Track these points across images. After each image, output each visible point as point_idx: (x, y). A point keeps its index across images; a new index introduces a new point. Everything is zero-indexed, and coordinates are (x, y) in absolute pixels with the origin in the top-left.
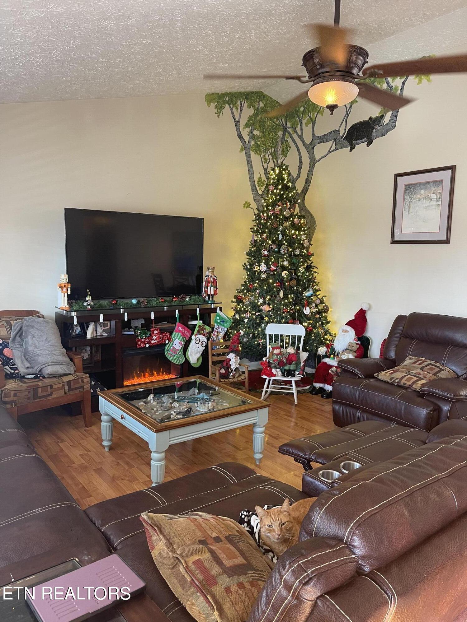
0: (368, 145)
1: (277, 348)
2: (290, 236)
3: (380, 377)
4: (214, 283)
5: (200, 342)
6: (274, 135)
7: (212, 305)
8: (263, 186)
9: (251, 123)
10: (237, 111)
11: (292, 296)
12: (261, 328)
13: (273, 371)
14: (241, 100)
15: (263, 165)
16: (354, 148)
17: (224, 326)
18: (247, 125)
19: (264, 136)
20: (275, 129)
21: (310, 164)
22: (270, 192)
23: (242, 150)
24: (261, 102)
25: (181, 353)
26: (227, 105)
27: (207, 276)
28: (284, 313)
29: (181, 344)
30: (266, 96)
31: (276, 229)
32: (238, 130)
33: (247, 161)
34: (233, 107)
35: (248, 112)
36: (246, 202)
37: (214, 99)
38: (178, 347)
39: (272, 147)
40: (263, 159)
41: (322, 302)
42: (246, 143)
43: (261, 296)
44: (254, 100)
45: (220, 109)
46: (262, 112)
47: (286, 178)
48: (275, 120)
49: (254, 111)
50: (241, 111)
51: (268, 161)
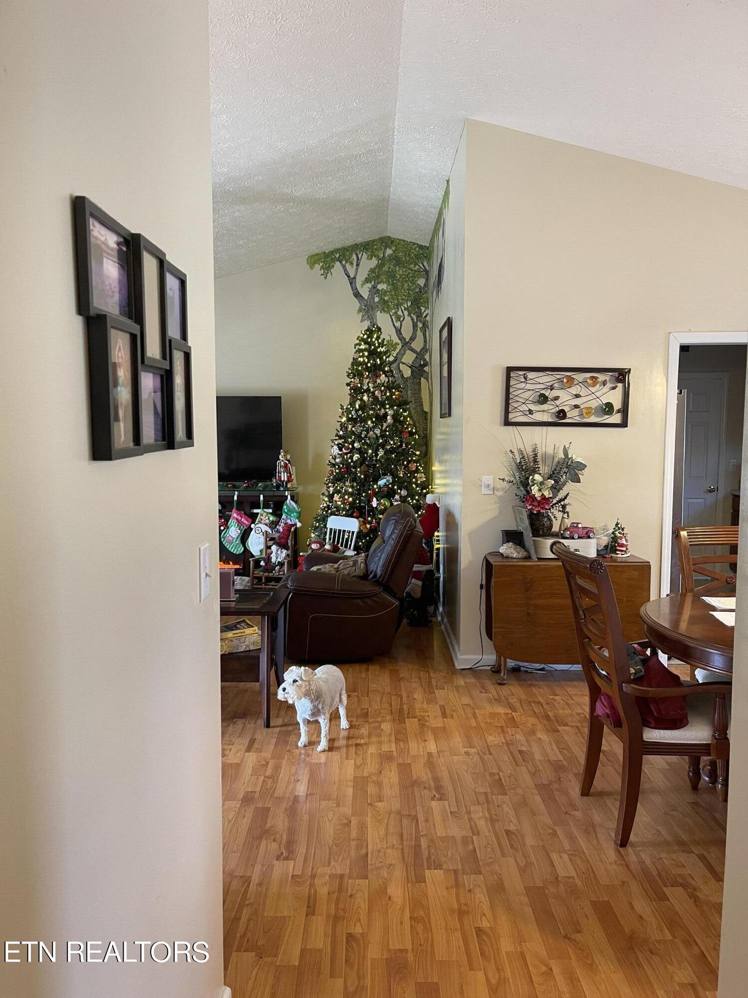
4: (287, 467)
5: (262, 532)
6: (410, 284)
8: (394, 350)
9: (374, 277)
10: (352, 267)
14: (358, 252)
15: (394, 325)
18: (367, 280)
19: (395, 288)
20: (412, 277)
23: (360, 311)
24: (388, 249)
25: (240, 542)
26: (338, 263)
29: (237, 532)
30: (395, 240)
32: (354, 289)
34: (346, 263)
35: (368, 264)
37: (320, 259)
39: (407, 300)
40: (393, 317)
42: (367, 301)
44: (377, 249)
45: (327, 269)
46: (390, 260)
48: (412, 266)
49: (378, 261)
50: (358, 265)
51: (402, 319)
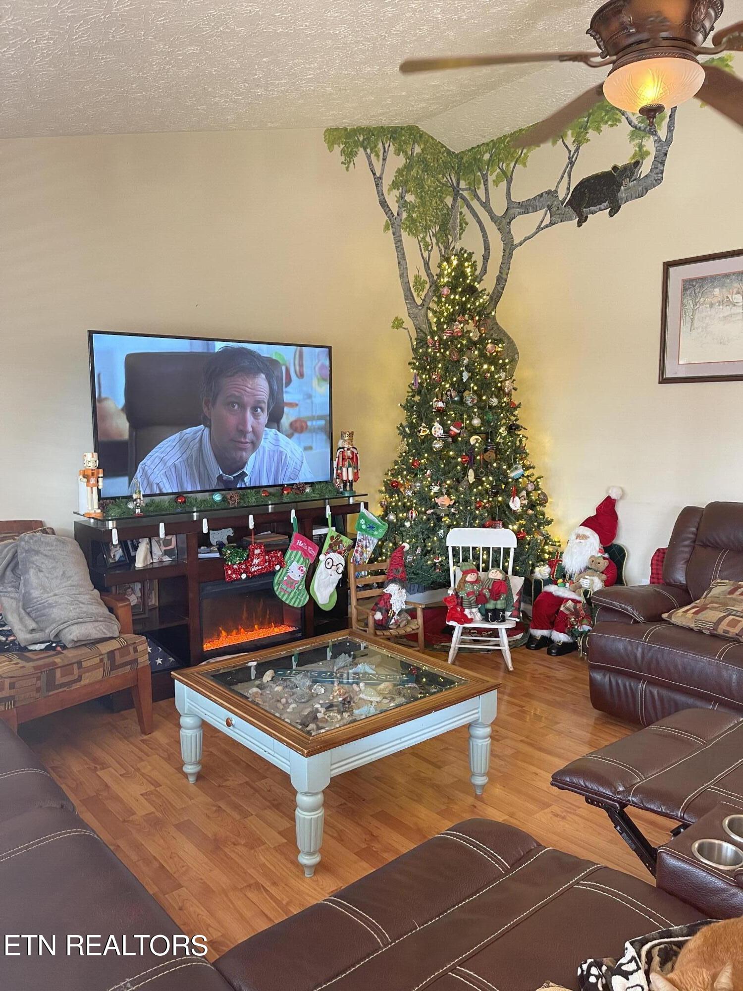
0: (611, 214)
1: (471, 571)
2: (481, 375)
3: (673, 620)
4: (354, 460)
5: (333, 565)
6: (439, 202)
7: (351, 498)
8: (422, 290)
9: (401, 181)
10: (378, 160)
11: (491, 478)
12: (438, 536)
13: (467, 612)
14: (384, 140)
15: (422, 254)
16: (585, 221)
17: (373, 535)
18: (395, 185)
19: (423, 204)
20: (439, 191)
21: (504, 251)
22: (443, 299)
23: (387, 228)
24: (416, 145)
25: (302, 587)
26: (361, 150)
27: (340, 448)
28: (477, 508)
29: (302, 570)
30: (424, 134)
31: (458, 362)
32: (380, 194)
33: (397, 247)
34: (371, 153)
35: (396, 162)
36: (397, 319)
37: (340, 138)
38: (297, 576)
39: (435, 223)
40: (422, 244)
41: (537, 488)
42: (393, 216)
43: (435, 481)
44: (405, 142)
45: (349, 155)
46: (418, 161)
47: (469, 274)
48: (440, 176)
49: (406, 160)
50: (384, 160)
51: (430, 247)
